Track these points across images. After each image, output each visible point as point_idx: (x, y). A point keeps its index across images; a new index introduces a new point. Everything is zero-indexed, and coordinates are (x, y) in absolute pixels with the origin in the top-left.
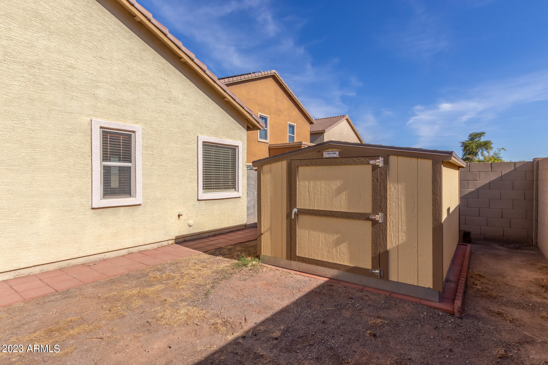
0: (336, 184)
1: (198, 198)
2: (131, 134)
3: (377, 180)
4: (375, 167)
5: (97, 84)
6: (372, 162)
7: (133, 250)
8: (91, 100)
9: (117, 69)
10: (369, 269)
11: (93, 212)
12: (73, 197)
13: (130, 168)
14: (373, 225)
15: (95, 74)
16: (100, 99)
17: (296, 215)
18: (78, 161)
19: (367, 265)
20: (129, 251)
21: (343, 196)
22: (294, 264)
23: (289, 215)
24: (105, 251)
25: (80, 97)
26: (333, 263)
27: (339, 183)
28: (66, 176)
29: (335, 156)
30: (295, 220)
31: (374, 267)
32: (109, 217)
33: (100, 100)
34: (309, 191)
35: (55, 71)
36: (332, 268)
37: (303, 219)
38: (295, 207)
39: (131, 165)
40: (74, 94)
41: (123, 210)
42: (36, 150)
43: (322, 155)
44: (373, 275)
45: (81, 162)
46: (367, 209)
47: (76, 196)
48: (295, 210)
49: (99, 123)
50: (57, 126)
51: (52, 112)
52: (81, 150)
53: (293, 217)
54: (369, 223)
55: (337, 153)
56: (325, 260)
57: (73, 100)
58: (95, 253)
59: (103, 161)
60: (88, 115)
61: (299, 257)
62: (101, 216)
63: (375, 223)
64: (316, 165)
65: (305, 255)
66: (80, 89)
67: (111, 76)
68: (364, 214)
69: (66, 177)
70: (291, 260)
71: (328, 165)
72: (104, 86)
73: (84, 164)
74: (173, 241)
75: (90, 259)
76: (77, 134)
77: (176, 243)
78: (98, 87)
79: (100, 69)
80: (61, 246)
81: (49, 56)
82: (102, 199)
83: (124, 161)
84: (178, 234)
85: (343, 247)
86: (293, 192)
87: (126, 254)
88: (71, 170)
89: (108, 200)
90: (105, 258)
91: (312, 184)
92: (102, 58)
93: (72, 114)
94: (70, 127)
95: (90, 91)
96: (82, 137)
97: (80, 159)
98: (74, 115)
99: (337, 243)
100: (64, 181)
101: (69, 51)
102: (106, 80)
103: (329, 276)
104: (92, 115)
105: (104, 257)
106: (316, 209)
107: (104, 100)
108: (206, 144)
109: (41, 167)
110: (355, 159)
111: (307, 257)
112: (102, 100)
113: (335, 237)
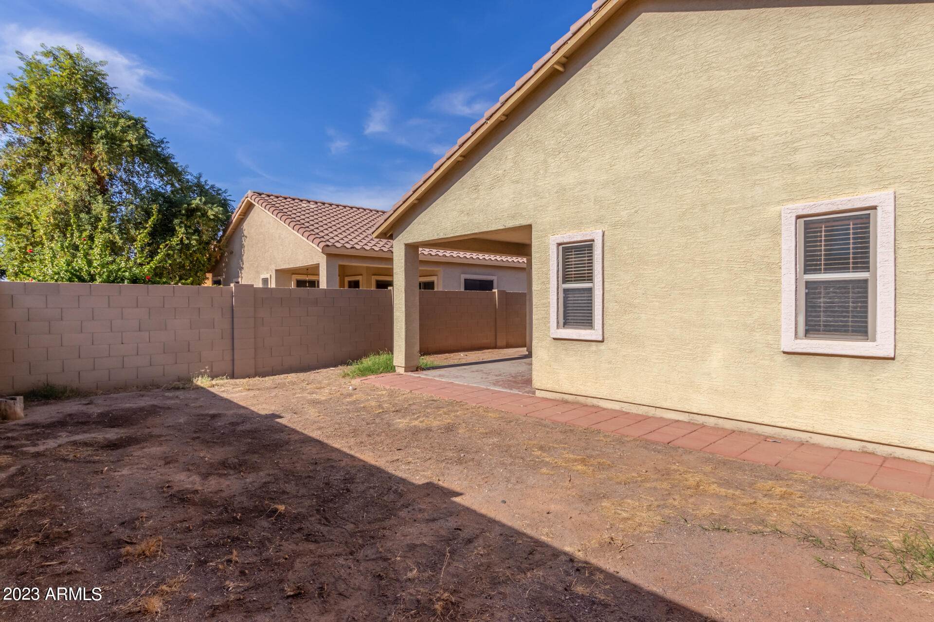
2: (869, 214)
5: (795, 145)
7: (875, 449)
8: (785, 176)
9: (835, 100)
11: (785, 359)
12: (754, 331)
13: (865, 281)
15: (790, 130)
16: (799, 168)
18: (762, 277)
20: (864, 447)
24: (808, 430)
25: (766, 178)
28: (744, 300)
32: (817, 372)
33: (800, 170)
35: (730, 155)
39: (868, 275)
40: (757, 177)
41: (847, 363)
42: (709, 267)
45: (767, 278)
47: (758, 330)
49: (793, 211)
50: (733, 231)
51: (727, 213)
52: (766, 260)
57: (756, 186)
58: (788, 427)
59: (804, 274)
62: (800, 367)
66: (767, 165)
67: (821, 120)
69: (746, 301)
72: (807, 144)
73: (771, 281)
75: (784, 434)
76: (761, 237)
78: (796, 150)
79: (799, 118)
80: (738, 399)
81: (724, 138)
82: (803, 339)
83: (856, 269)
87: (858, 450)
88: (752, 292)
89: (813, 341)
90: (812, 441)
92: (803, 96)
93: (754, 209)
94: (751, 228)
95: (782, 163)
96: (769, 240)
97: (766, 274)
98: (758, 208)
100: (741, 308)
101: (750, 116)
102: (813, 130)
104: (786, 200)
105: (809, 439)
107: (807, 168)
109: (714, 289)
112: (804, 169)
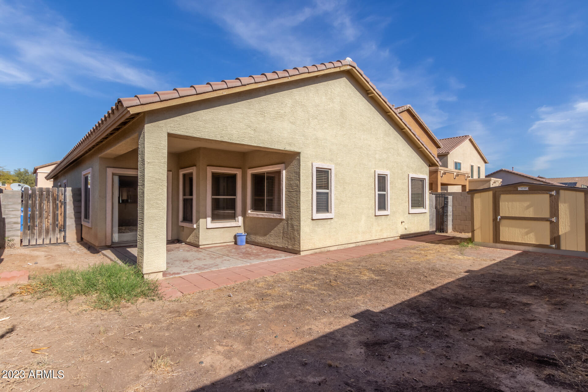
0: (526, 204)
1: (409, 212)
2: (385, 176)
3: (553, 201)
4: (551, 196)
6: (549, 193)
8: (374, 160)
9: (382, 143)
10: (548, 245)
11: (375, 218)
12: (370, 210)
13: (385, 195)
14: (550, 223)
16: (377, 159)
17: (500, 219)
18: (371, 192)
19: (548, 243)
21: (531, 209)
22: (498, 245)
23: (495, 220)
24: (378, 239)
26: (525, 243)
27: (528, 203)
28: (368, 199)
29: (526, 190)
30: (499, 222)
31: (551, 243)
32: (379, 221)
34: (508, 207)
36: (525, 246)
37: (504, 222)
38: (499, 214)
39: (386, 193)
40: (370, 159)
42: (361, 187)
43: (517, 189)
44: (552, 248)
46: (547, 215)
48: (499, 217)
49: (377, 172)
50: (366, 175)
51: (365, 169)
52: (372, 186)
53: (498, 220)
54: (548, 223)
55: (527, 188)
56: (520, 242)
58: (375, 239)
59: (378, 191)
60: (374, 168)
61: (501, 241)
62: (377, 220)
63: (551, 222)
64: (513, 194)
65: (506, 240)
66: (372, 156)
67: (380, 147)
68: (545, 218)
70: (496, 243)
71: (521, 194)
72: (378, 153)
73: (373, 193)
74: (399, 238)
76: (371, 178)
77: (400, 239)
80: (367, 233)
82: (378, 211)
83: (382, 191)
84: (401, 234)
85: (532, 235)
86: (497, 208)
88: (369, 196)
89: (380, 212)
91: (510, 203)
94: (369, 175)
96: (372, 180)
98: (370, 169)
99: (527, 233)
100: (367, 202)
103: (522, 250)
105: (377, 242)
106: (513, 216)
108: (413, 179)
109: (362, 195)
110: (539, 191)
113: (526, 230)
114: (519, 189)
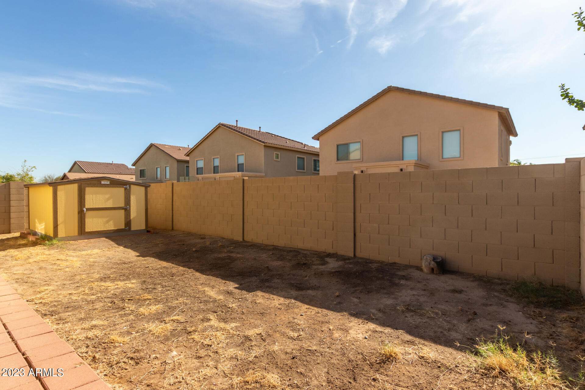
0: (107, 196)
3: (127, 194)
4: (126, 189)
6: (124, 187)
10: (123, 229)
14: (125, 211)
17: (86, 211)
19: (123, 227)
21: (111, 201)
22: (83, 236)
23: (80, 212)
26: (107, 230)
27: (109, 196)
29: (108, 183)
30: (84, 214)
31: (126, 227)
34: (92, 199)
36: (106, 233)
37: (89, 213)
38: (84, 207)
43: (101, 183)
46: (122, 205)
48: (85, 209)
53: (84, 212)
54: (123, 211)
55: (109, 182)
56: (102, 230)
61: (86, 232)
64: (97, 187)
65: (91, 230)
68: (121, 207)
70: (81, 235)
71: (104, 187)
85: (111, 223)
86: (83, 200)
91: (94, 196)
106: (97, 207)
110: (117, 185)
111: (92, 231)
113: (107, 219)
114: (103, 183)
